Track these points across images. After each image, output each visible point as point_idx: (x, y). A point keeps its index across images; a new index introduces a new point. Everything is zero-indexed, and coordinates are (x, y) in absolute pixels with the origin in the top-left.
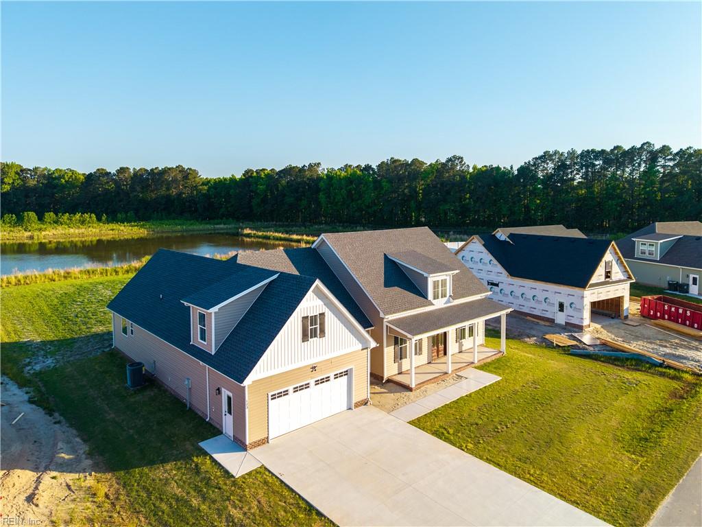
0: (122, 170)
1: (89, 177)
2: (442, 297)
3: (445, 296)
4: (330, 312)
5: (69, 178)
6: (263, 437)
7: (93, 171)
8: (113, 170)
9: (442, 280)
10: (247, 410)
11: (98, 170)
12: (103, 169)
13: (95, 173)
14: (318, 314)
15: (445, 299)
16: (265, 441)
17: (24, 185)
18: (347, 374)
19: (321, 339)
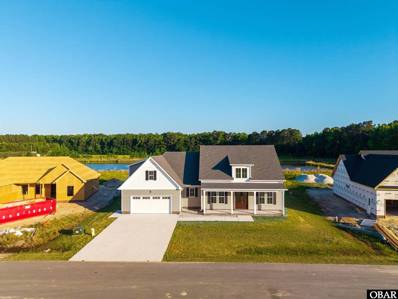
0: (264, 132)
1: (250, 136)
2: (243, 177)
3: (246, 177)
4: (159, 171)
5: (242, 137)
6: (128, 211)
7: (251, 133)
8: (259, 132)
9: (243, 169)
11: (253, 132)
12: (255, 132)
13: (252, 134)
14: (153, 171)
15: (246, 179)
16: (129, 213)
17: (225, 141)
18: (169, 199)
19: (154, 181)
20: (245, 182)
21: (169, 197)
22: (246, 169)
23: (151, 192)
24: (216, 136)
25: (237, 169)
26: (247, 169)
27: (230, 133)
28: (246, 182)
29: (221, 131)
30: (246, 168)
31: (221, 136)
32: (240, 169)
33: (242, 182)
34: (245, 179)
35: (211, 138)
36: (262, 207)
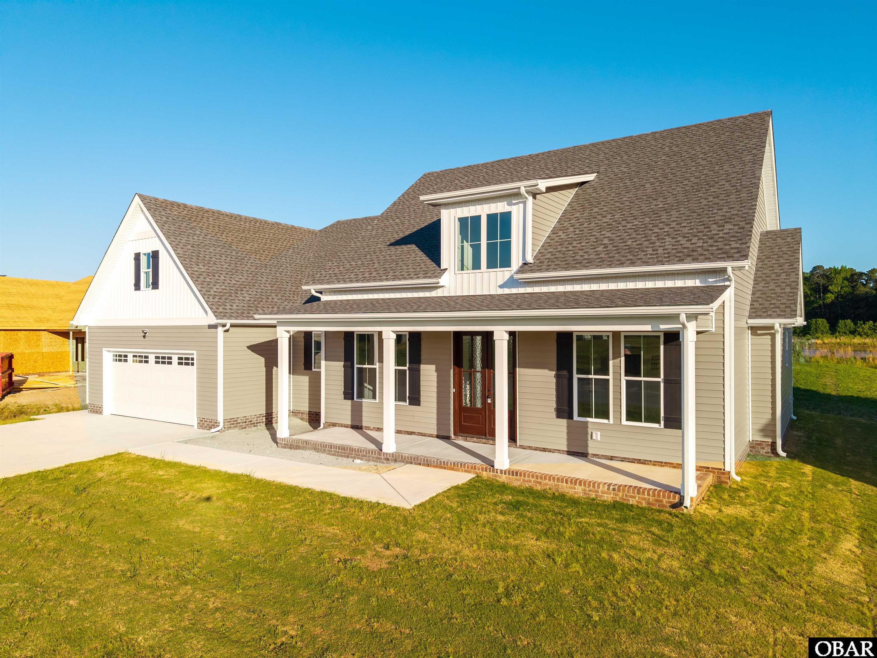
20: (500, 291)
22: (506, 217)
23: (145, 334)
25: (463, 221)
26: (510, 213)
28: (507, 291)
30: (507, 208)
32: (476, 220)
33: (486, 293)
34: (500, 274)
36: (594, 437)
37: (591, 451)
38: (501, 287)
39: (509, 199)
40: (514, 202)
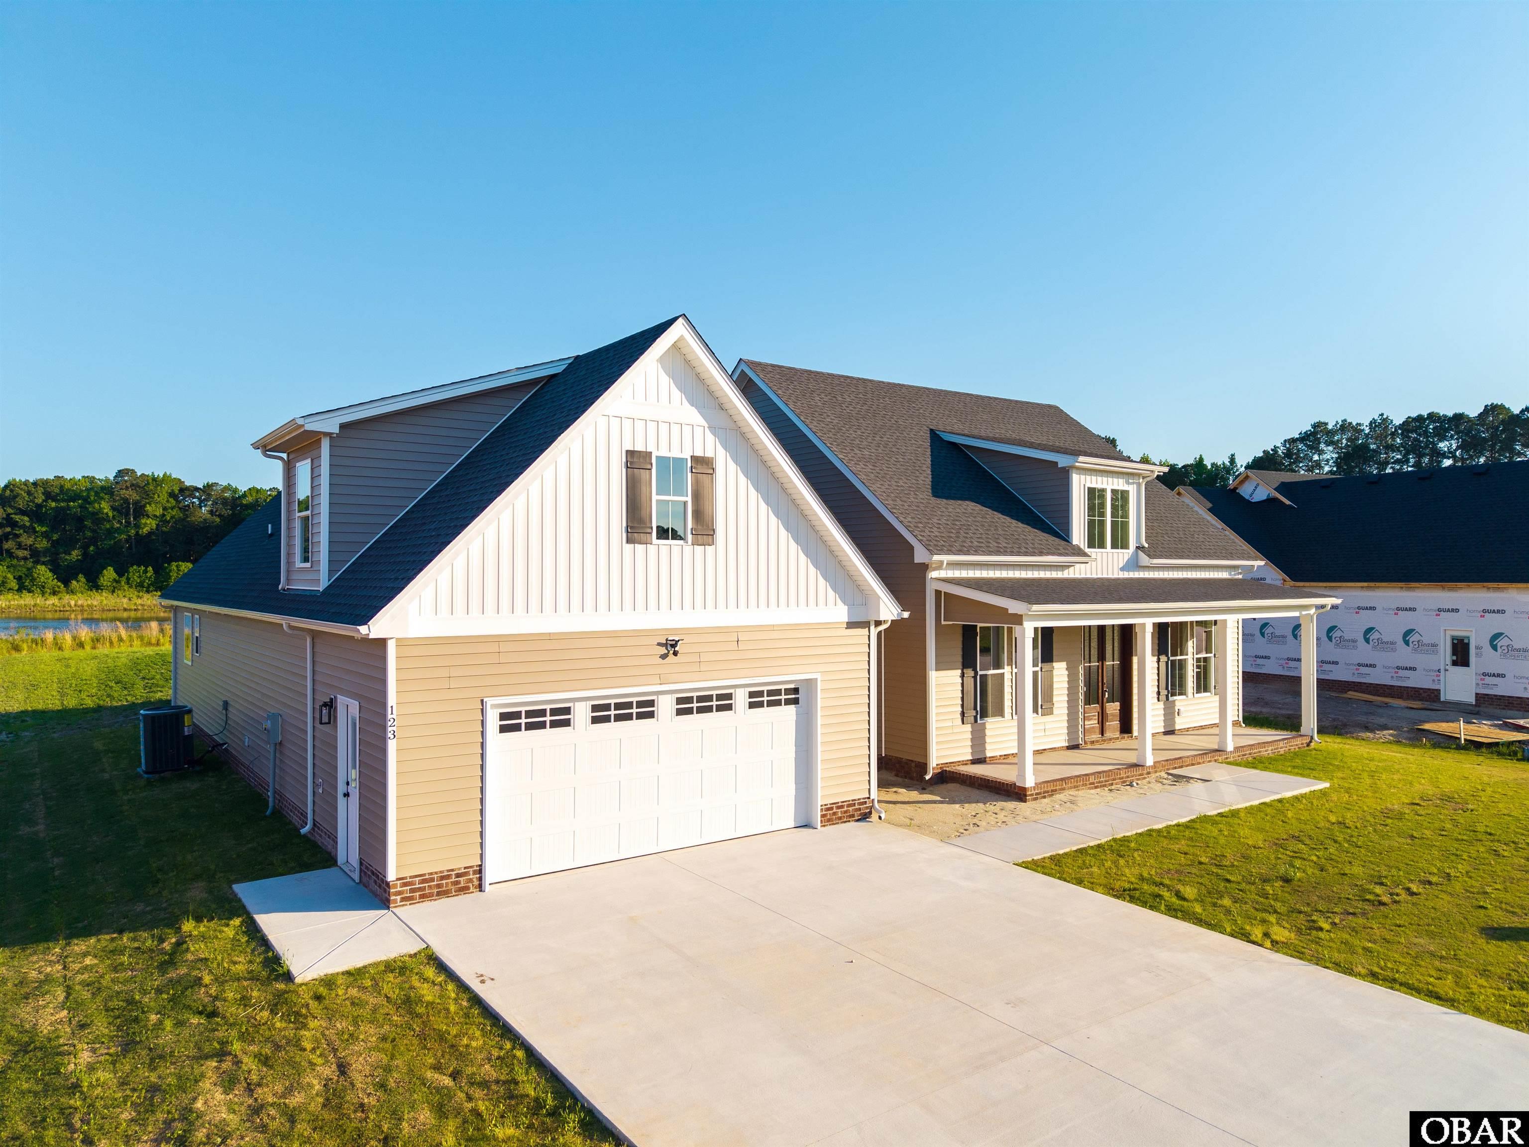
2: (1114, 546)
3: (1125, 546)
4: (732, 466)
6: (459, 864)
9: (1115, 494)
10: (392, 746)
14: (687, 455)
15: (1124, 555)
16: (471, 881)
17: (184, 519)
18: (796, 701)
19: (699, 549)
20: (1122, 574)
21: (796, 691)
22: (1124, 495)
23: (671, 646)
24: (133, 496)
25: (1091, 493)
26: (1127, 492)
27: (209, 487)
28: (1126, 574)
29: (159, 473)
30: (1126, 487)
31: (162, 496)
32: (1103, 493)
33: (1111, 575)
34: (1121, 558)
35: (105, 507)
36: (1181, 714)
37: (1177, 727)
38: (1122, 569)
39: (1126, 477)
40: (1130, 481)
